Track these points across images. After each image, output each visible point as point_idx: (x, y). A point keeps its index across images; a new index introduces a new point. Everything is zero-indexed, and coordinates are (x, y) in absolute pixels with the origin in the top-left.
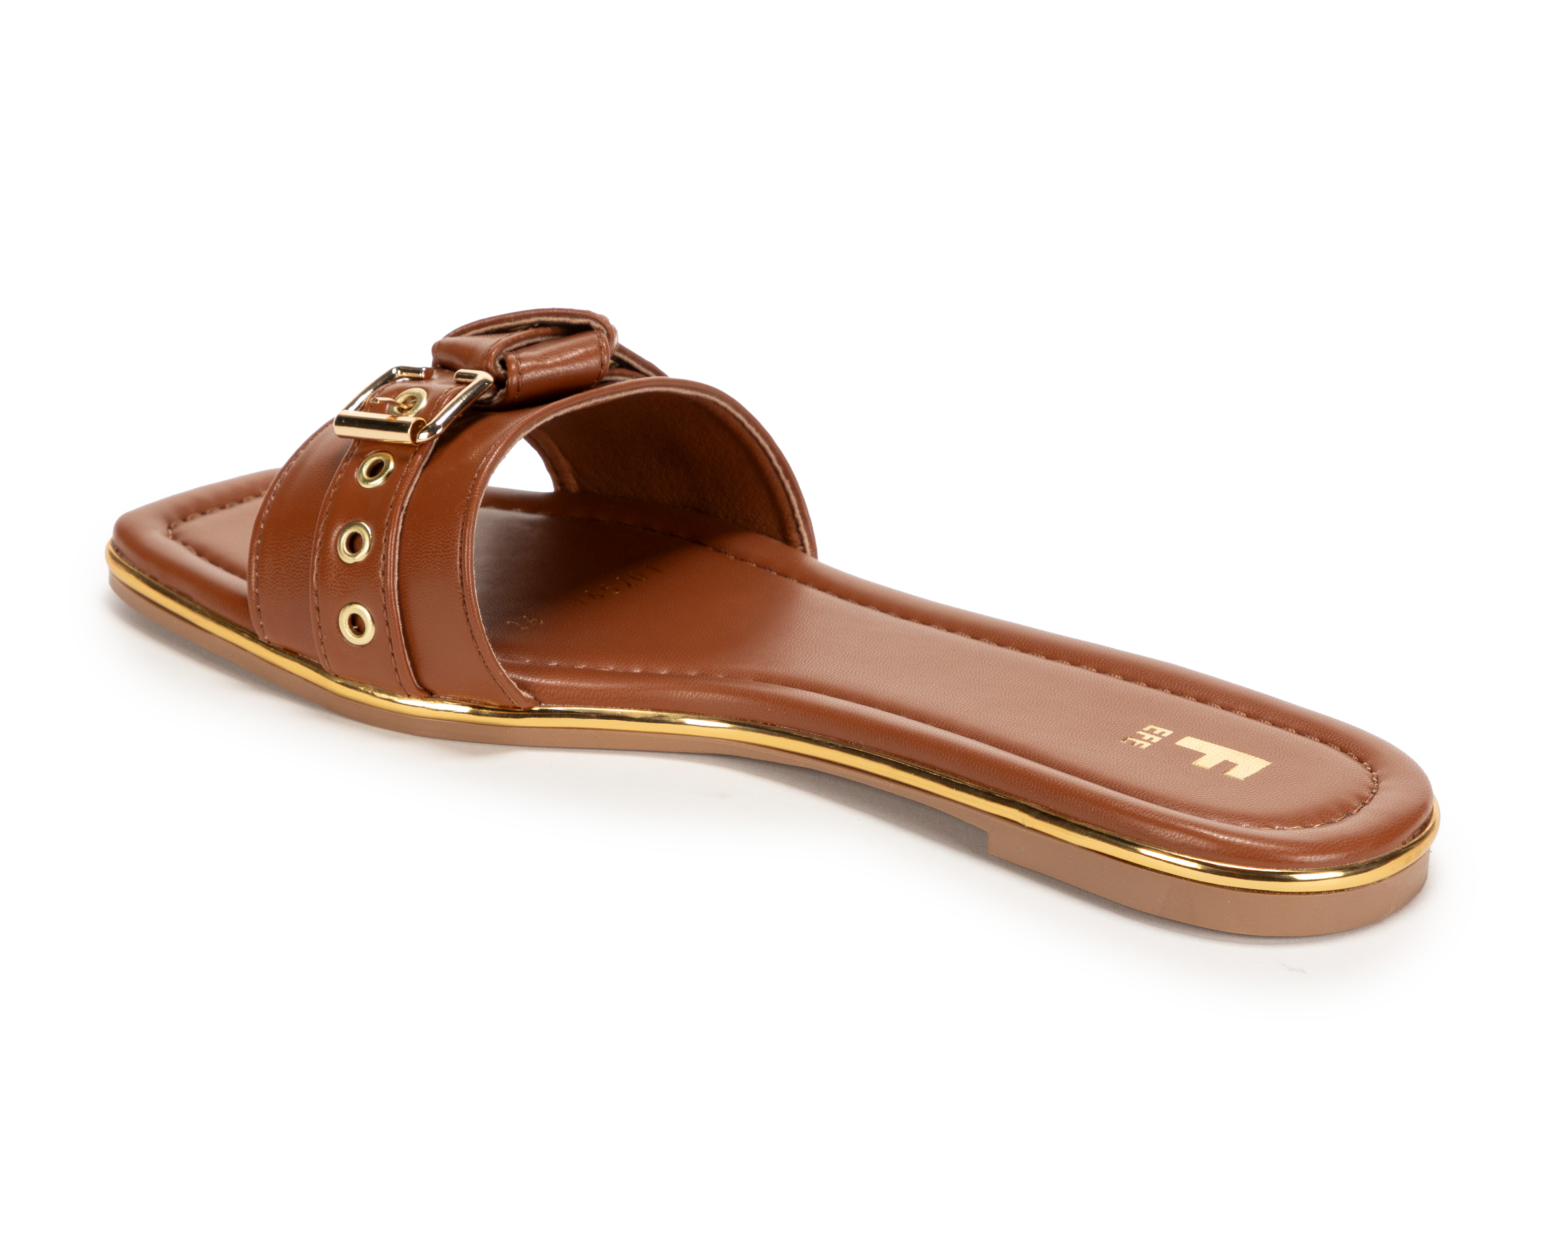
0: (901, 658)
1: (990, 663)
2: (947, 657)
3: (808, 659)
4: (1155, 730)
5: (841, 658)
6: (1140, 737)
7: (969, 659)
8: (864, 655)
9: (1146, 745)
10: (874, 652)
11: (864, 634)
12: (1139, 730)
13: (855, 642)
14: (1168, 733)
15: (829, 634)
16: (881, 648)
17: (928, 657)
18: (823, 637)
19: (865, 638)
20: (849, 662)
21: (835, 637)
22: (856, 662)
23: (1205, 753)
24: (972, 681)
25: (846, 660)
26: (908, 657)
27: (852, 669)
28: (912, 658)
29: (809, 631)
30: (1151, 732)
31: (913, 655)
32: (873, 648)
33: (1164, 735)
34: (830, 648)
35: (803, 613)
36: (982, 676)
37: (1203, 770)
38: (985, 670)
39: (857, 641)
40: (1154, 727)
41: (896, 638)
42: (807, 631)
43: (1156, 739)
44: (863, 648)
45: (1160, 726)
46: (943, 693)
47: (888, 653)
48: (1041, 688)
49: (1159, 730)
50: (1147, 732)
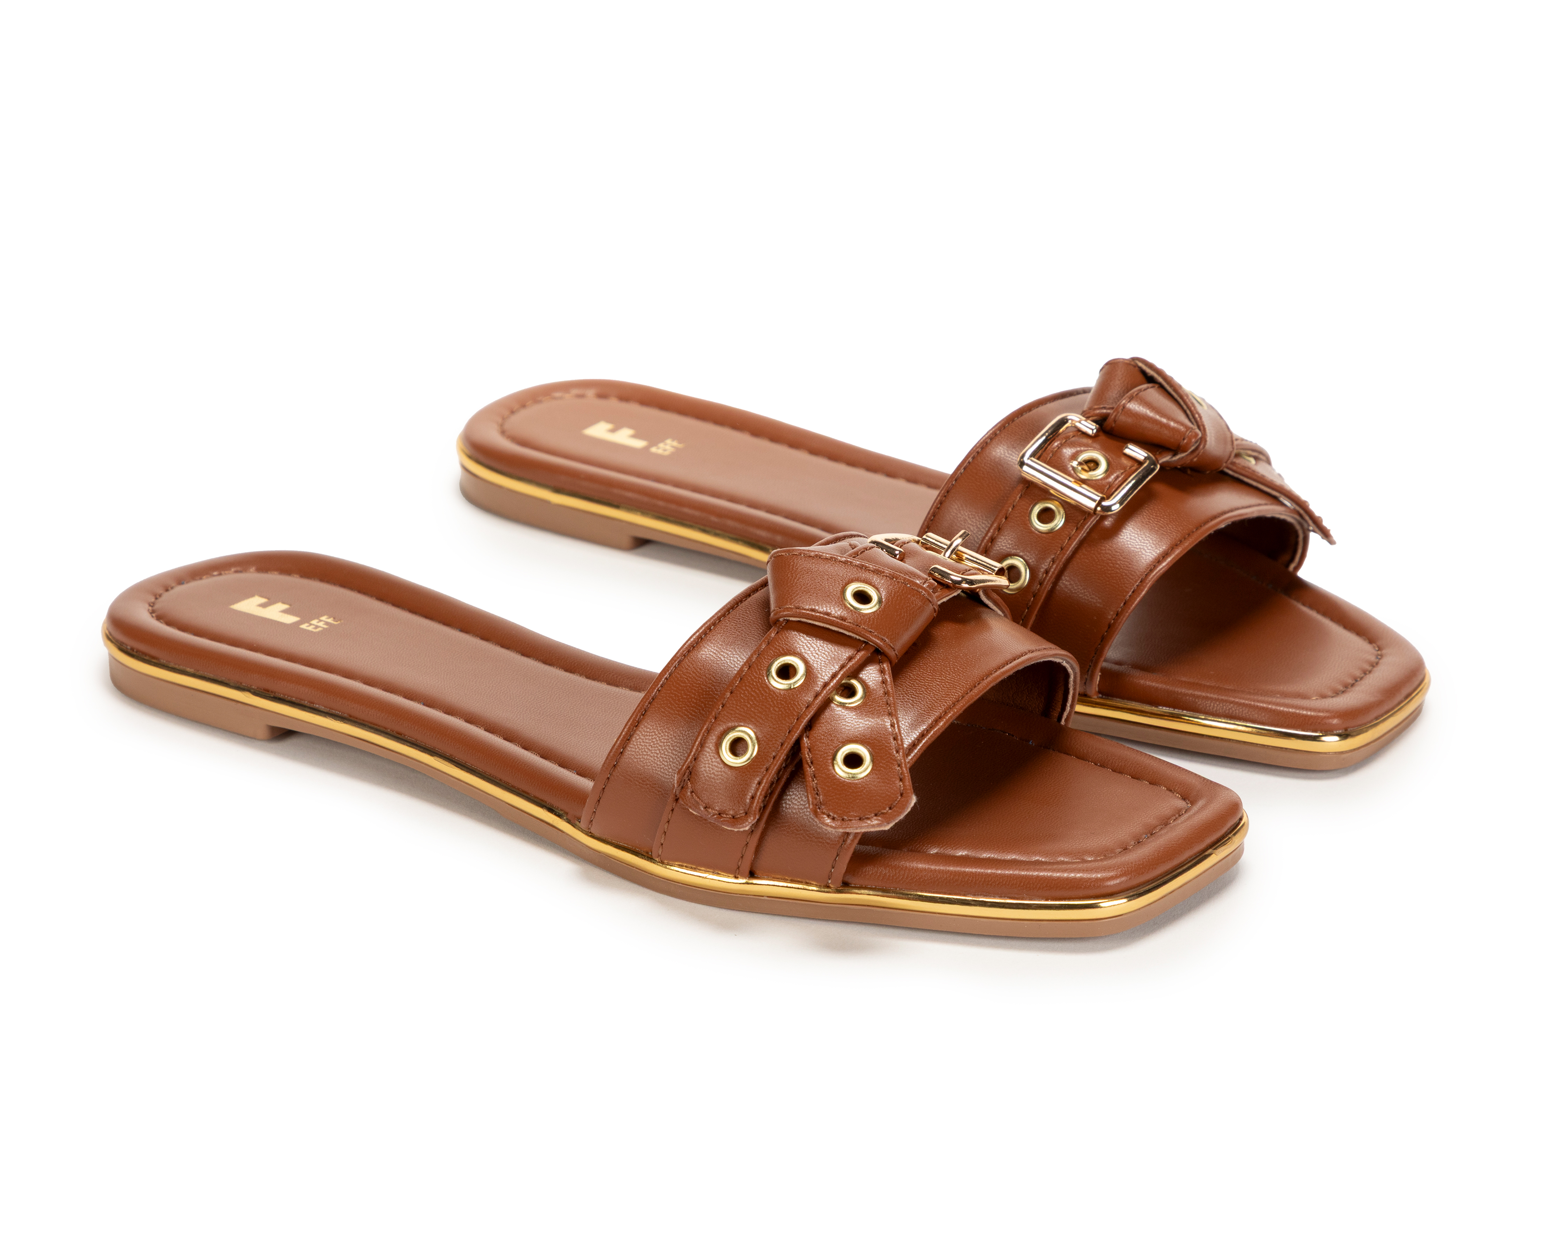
0: (511, 692)
1: (437, 681)
2: (473, 689)
3: (590, 698)
4: (314, 628)
5: (562, 697)
6: (327, 623)
7: (454, 686)
8: (543, 698)
9: (324, 618)
10: (534, 699)
11: (542, 717)
12: (327, 628)
13: (550, 710)
14: (304, 626)
15: (572, 720)
16: (528, 702)
17: (489, 691)
18: (577, 718)
19: (541, 713)
20: (556, 692)
21: (567, 717)
22: (550, 692)
23: (281, 614)
24: (455, 668)
25: (558, 694)
26: (506, 692)
27: (553, 686)
28: (502, 691)
29: (590, 724)
30: (317, 627)
31: (502, 694)
32: (535, 703)
33: (307, 625)
34: (572, 707)
35: (595, 742)
36: (445, 671)
37: (284, 603)
38: (442, 676)
39: (548, 711)
40: (314, 630)
41: (514, 710)
42: (591, 725)
43: (315, 622)
44: (543, 704)
45: (308, 631)
46: (480, 659)
47: (522, 697)
48: (398, 659)
49: (311, 628)
50: (320, 627)
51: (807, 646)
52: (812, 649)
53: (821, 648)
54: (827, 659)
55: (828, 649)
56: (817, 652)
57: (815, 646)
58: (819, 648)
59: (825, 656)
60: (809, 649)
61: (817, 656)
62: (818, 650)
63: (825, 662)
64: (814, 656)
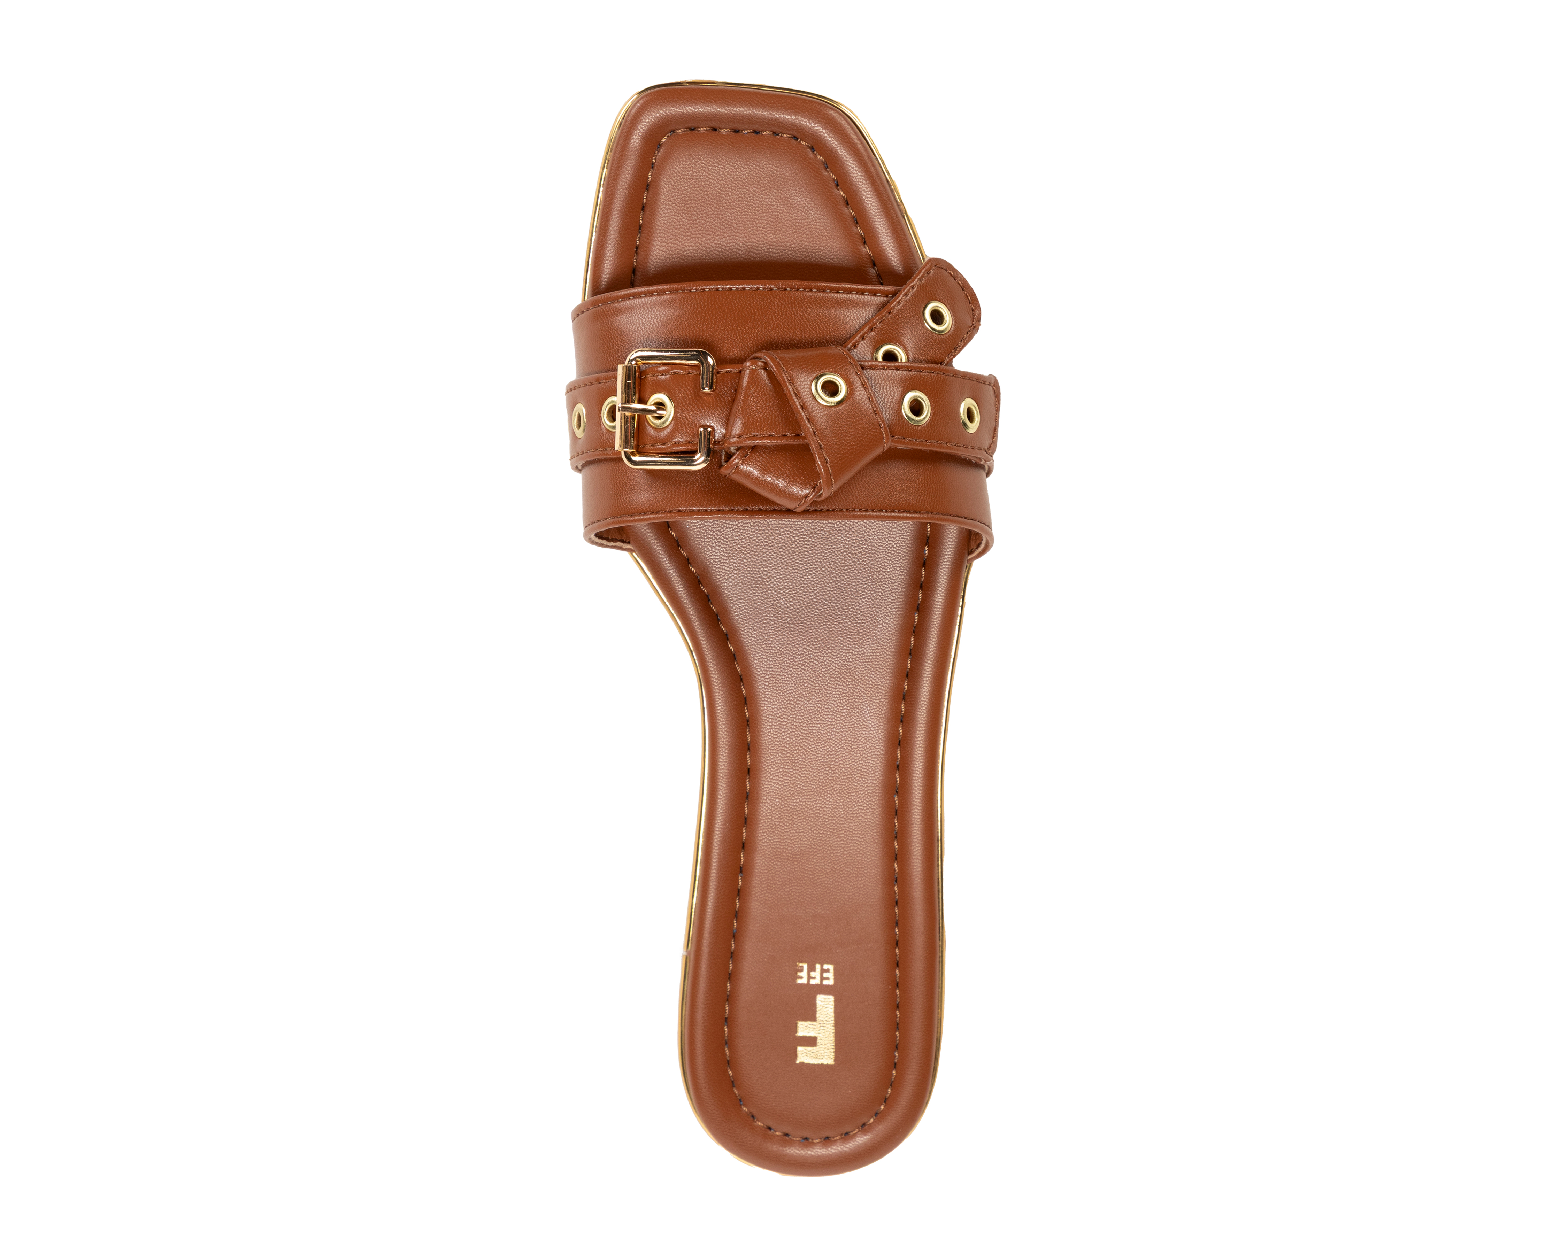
51: (890, 406)
52: (890, 400)
53: (884, 395)
54: (889, 384)
55: (880, 389)
56: (889, 395)
57: (886, 400)
58: (885, 397)
59: (888, 387)
60: (891, 402)
61: (892, 393)
62: (887, 395)
63: (892, 384)
64: (894, 394)
